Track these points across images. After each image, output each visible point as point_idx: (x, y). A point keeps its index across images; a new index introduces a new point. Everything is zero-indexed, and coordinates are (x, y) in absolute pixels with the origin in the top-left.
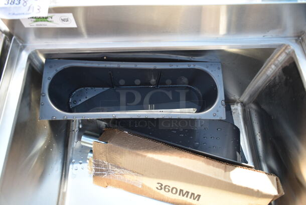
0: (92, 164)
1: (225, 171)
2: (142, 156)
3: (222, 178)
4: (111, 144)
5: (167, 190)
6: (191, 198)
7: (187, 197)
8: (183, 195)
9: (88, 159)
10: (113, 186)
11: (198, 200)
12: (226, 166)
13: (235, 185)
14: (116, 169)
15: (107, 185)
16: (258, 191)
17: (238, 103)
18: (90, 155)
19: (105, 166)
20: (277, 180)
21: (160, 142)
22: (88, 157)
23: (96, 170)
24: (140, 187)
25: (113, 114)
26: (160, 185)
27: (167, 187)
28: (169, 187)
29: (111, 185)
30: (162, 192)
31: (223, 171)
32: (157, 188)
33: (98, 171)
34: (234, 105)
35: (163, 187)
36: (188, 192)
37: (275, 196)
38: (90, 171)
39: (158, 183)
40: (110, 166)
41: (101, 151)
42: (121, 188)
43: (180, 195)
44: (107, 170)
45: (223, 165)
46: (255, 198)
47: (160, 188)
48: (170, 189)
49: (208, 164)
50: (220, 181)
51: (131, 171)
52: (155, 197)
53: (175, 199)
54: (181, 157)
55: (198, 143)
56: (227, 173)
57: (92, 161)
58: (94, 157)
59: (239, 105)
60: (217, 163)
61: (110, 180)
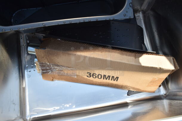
0: (38, 66)
1: (135, 58)
2: (73, 54)
3: (133, 63)
4: (49, 49)
5: (94, 77)
6: (112, 80)
7: (109, 79)
8: (106, 79)
9: (35, 63)
10: (57, 79)
11: (117, 81)
12: (135, 54)
13: (144, 66)
14: (56, 67)
15: (52, 79)
16: (160, 68)
17: (140, 11)
18: (36, 60)
19: (48, 66)
20: (173, 59)
21: (85, 43)
22: (35, 62)
23: (43, 70)
24: (76, 77)
25: (43, 24)
26: (89, 74)
27: (94, 75)
28: (96, 74)
29: (55, 79)
30: (91, 78)
31: (134, 58)
32: (87, 76)
33: (44, 70)
34: (137, 13)
35: (91, 75)
36: (109, 76)
37: (173, 70)
38: (39, 71)
39: (88, 73)
40: (51, 65)
41: (43, 55)
42: (63, 80)
43: (104, 79)
44: (51, 69)
45: (133, 54)
46: (157, 74)
47: (89, 76)
48: (97, 76)
49: (122, 54)
50: (132, 65)
51: (67, 67)
52: (87, 82)
53: (101, 82)
54: (102, 52)
55: (113, 41)
56: (137, 59)
57: (38, 64)
58: (38, 61)
59: (141, 13)
60: (129, 53)
61: (54, 75)
